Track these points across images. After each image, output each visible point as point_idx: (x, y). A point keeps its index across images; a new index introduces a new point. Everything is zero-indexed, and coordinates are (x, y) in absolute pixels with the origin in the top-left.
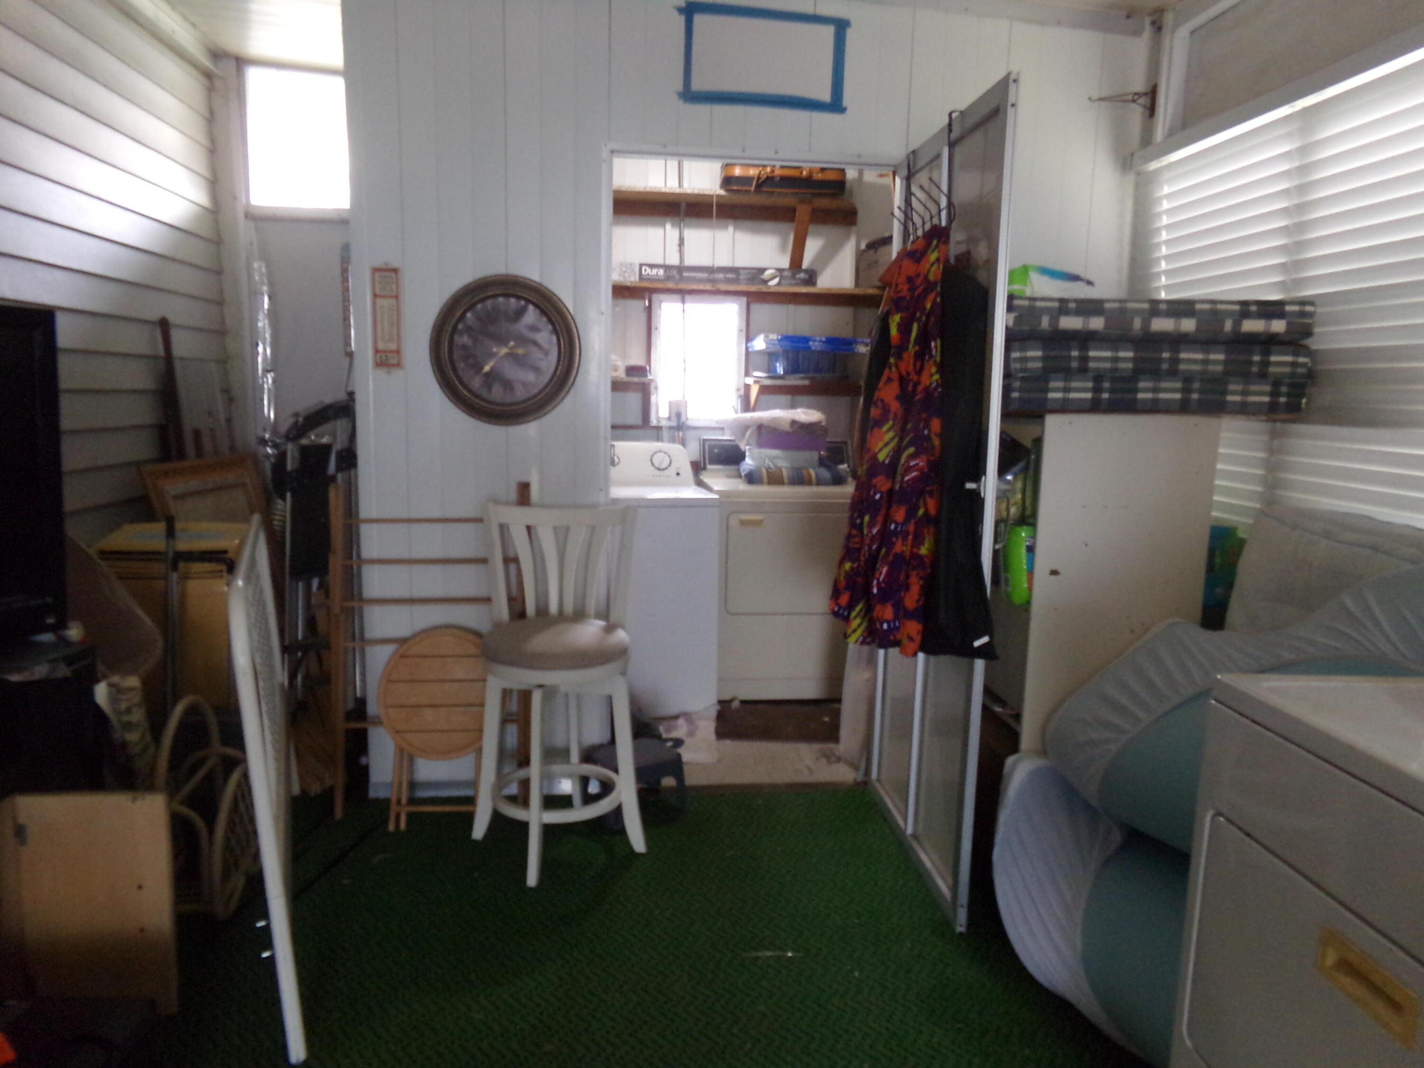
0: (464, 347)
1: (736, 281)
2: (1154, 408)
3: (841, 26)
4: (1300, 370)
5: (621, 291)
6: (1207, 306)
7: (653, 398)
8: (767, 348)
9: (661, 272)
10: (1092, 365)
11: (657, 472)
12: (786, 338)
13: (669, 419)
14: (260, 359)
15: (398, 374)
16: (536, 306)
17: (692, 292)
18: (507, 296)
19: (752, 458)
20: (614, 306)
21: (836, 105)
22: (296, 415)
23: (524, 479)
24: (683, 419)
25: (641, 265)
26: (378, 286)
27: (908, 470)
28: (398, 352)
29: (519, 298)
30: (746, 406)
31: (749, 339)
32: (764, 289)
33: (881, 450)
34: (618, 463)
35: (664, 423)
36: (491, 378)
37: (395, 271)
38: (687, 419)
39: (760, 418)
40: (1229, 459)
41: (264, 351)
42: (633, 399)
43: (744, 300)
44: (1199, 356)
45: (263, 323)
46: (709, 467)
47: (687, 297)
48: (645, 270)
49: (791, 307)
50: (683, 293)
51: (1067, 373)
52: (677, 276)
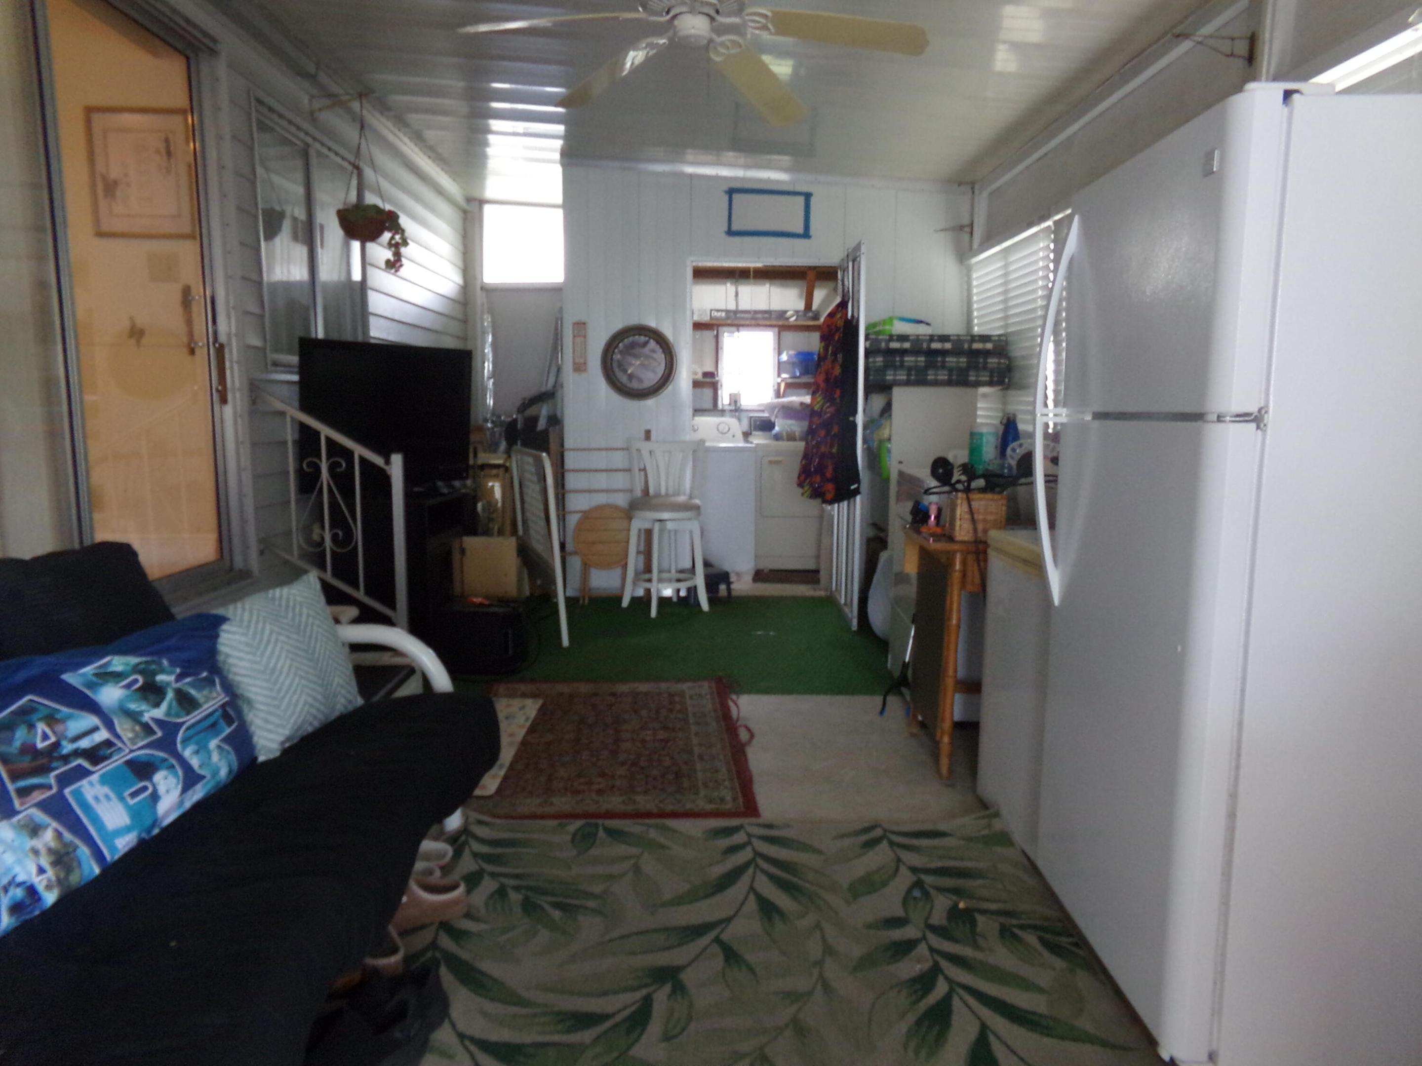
0: (618, 361)
1: (770, 318)
2: (936, 383)
3: (808, 196)
4: (1003, 366)
5: (698, 326)
6: (956, 338)
7: (719, 392)
8: (788, 359)
9: (723, 314)
10: (906, 364)
11: (720, 435)
12: (799, 354)
13: (730, 404)
14: (486, 371)
15: (584, 375)
16: (654, 339)
17: (743, 325)
18: (640, 335)
19: (779, 426)
20: (694, 336)
21: (806, 235)
22: (525, 399)
23: (648, 428)
24: (738, 404)
25: (711, 310)
26: (576, 332)
27: (826, 413)
28: (585, 364)
29: (645, 336)
30: (778, 395)
31: (780, 354)
32: (786, 323)
33: (816, 405)
34: (697, 430)
35: (727, 408)
36: (631, 377)
37: (584, 324)
38: (741, 405)
39: (783, 402)
40: (982, 408)
41: (488, 366)
42: (708, 392)
43: (776, 330)
44: (955, 360)
45: (488, 350)
46: (754, 433)
47: (741, 328)
48: (714, 314)
49: (807, 333)
50: (738, 326)
51: (895, 368)
52: (733, 317)
